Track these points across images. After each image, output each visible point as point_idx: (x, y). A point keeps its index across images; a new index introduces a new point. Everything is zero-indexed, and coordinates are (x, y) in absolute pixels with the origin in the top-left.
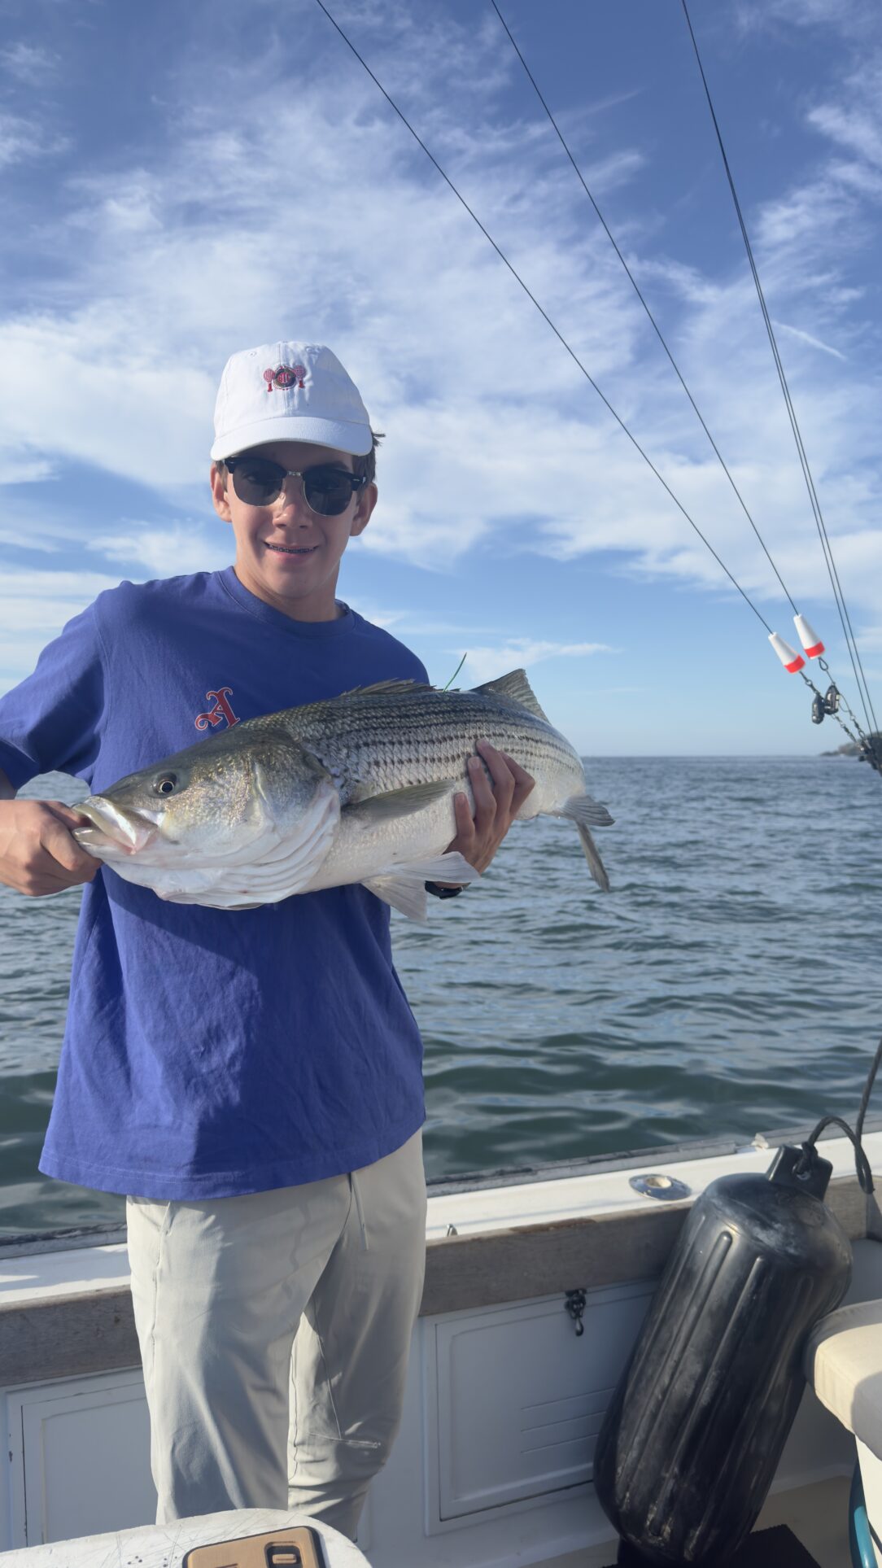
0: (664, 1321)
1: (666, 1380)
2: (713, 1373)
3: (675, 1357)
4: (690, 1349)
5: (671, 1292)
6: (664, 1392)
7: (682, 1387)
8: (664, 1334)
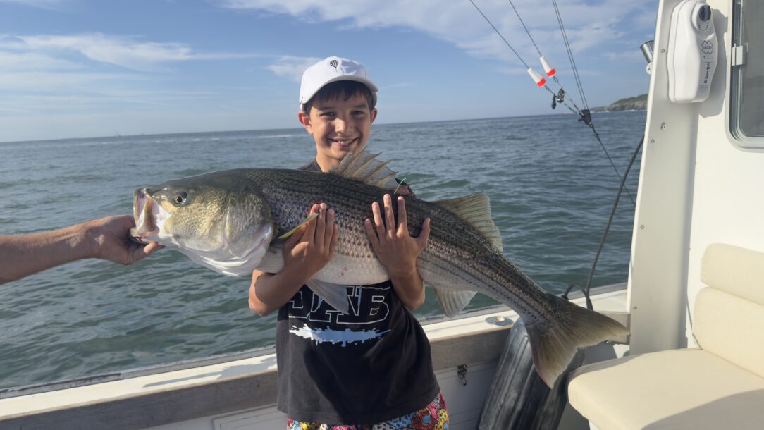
0: (500, 376)
1: (502, 401)
2: (522, 396)
3: (505, 392)
4: (512, 387)
5: (503, 363)
6: (501, 406)
7: (509, 403)
8: (501, 381)
